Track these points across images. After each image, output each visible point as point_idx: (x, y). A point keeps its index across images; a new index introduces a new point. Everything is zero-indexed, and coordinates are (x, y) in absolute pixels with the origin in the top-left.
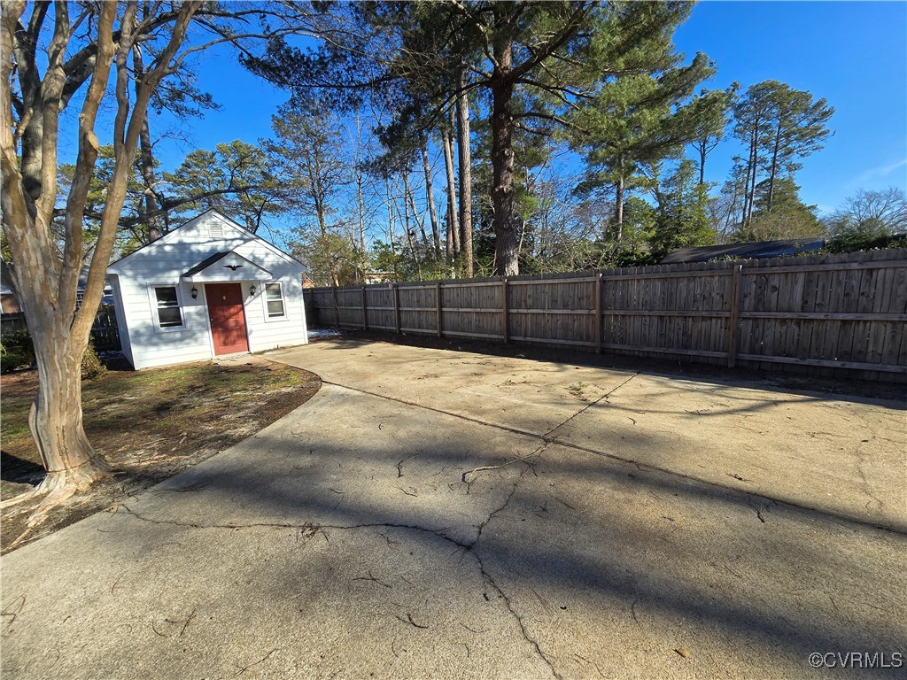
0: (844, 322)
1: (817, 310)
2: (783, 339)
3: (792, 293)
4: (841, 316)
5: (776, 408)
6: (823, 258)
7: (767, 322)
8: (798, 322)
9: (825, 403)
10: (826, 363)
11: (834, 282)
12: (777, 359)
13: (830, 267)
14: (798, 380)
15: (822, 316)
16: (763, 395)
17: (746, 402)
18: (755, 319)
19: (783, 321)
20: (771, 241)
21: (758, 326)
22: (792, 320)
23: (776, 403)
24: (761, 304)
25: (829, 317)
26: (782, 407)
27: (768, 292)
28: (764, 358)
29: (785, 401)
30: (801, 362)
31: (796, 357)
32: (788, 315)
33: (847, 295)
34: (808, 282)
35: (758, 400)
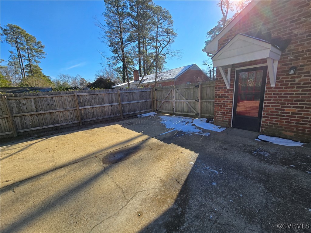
0: (50, 113)
1: (41, 110)
2: (33, 121)
3: (31, 105)
4: (49, 111)
5: (31, 146)
6: (37, 94)
7: (25, 117)
8: (36, 115)
9: (48, 139)
10: (49, 126)
11: (43, 101)
12: (34, 129)
13: (40, 96)
14: (42, 134)
15: (43, 112)
16: (27, 143)
17: (20, 148)
18: (20, 116)
19: (31, 115)
20: (35, 87)
21: (22, 119)
22: (34, 115)
23: (32, 145)
24: (20, 110)
25: (45, 112)
26: (34, 145)
27: (22, 106)
28: (29, 130)
29: (36, 143)
30: (42, 128)
31: (40, 127)
32: (32, 113)
33: (48, 105)
34: (35, 102)
35: (24, 146)
